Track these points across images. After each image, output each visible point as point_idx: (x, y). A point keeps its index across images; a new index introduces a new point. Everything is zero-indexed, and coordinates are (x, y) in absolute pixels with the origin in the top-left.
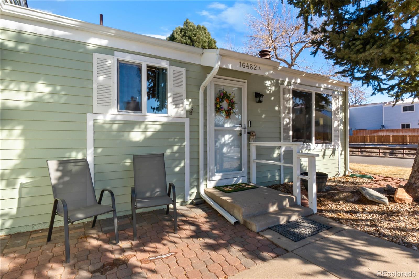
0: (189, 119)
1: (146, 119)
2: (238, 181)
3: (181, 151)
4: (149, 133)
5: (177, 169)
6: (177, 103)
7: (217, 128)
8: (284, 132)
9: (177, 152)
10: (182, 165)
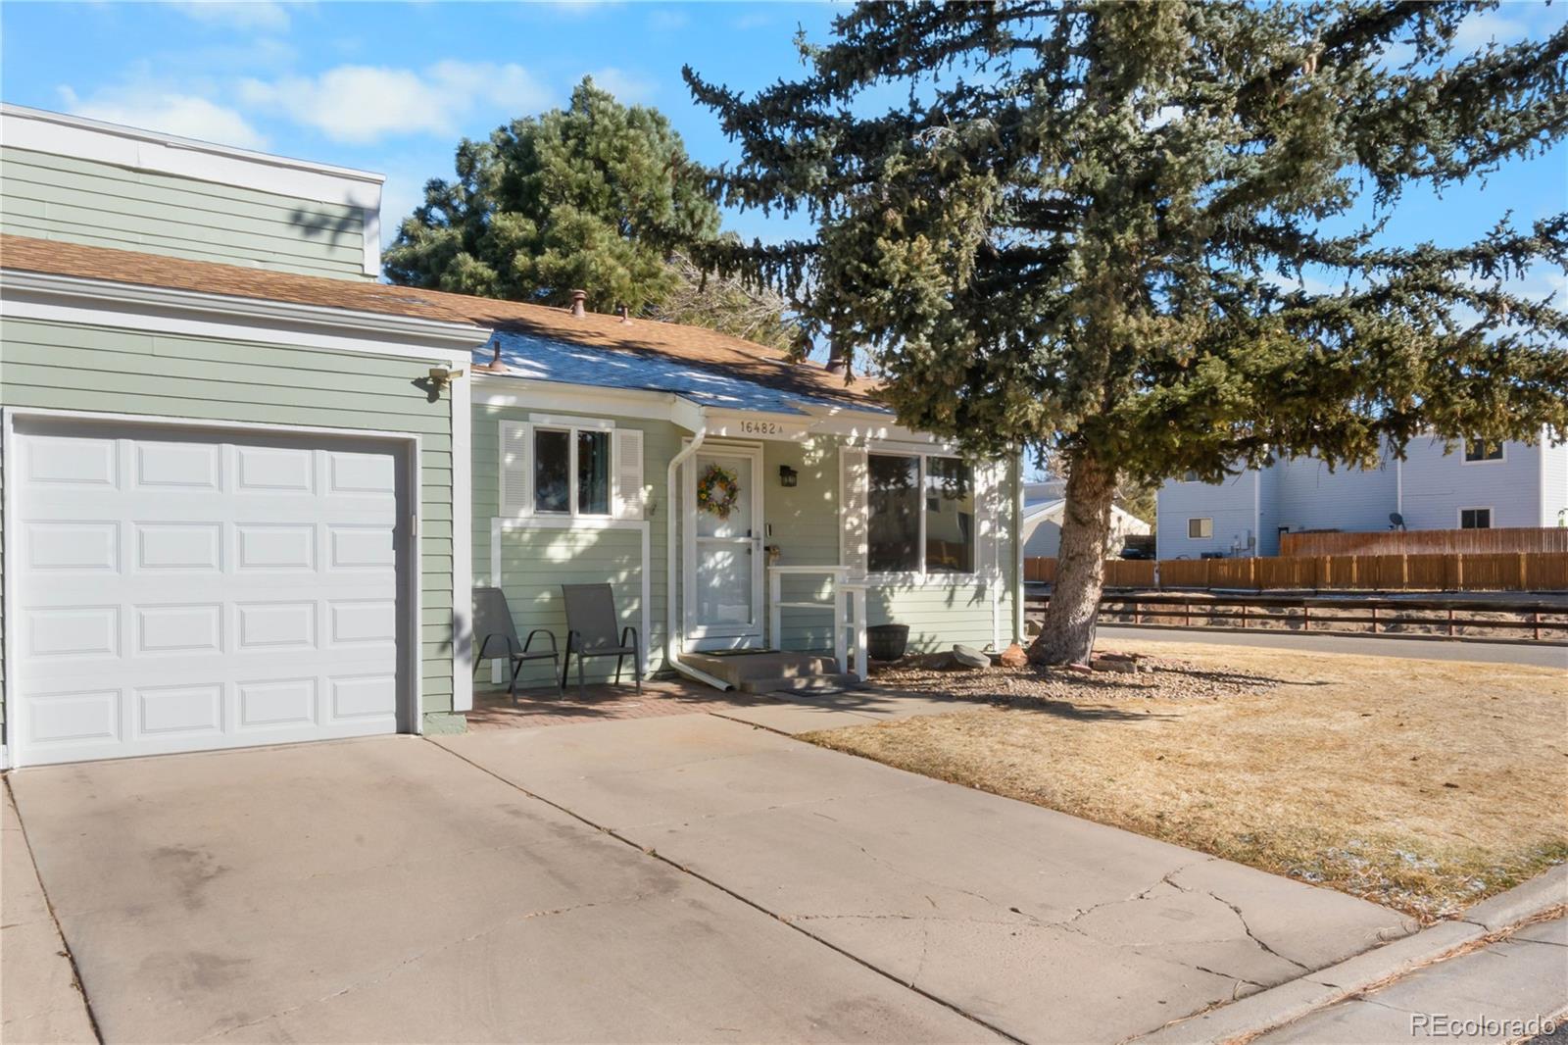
0: (648, 523)
1: (571, 523)
2: (741, 643)
3: (634, 581)
5: (626, 614)
6: (626, 494)
7: (701, 539)
9: (624, 583)
10: (635, 606)
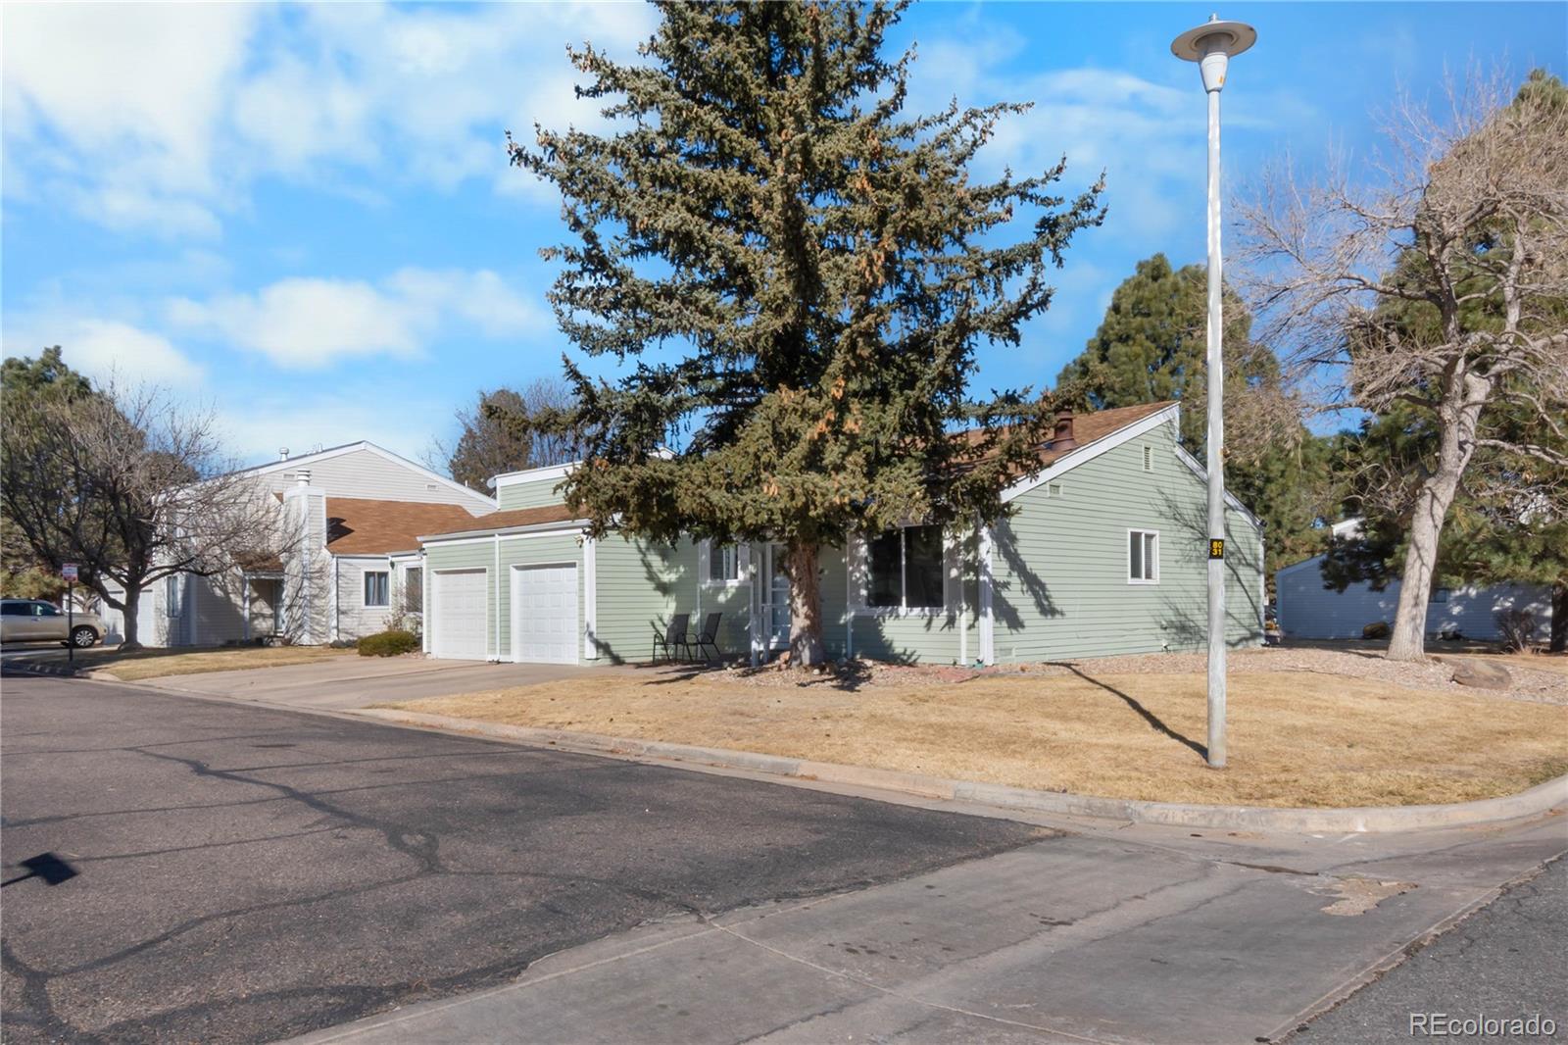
0: (752, 582)
1: (726, 585)
8: (852, 590)
10: (749, 624)
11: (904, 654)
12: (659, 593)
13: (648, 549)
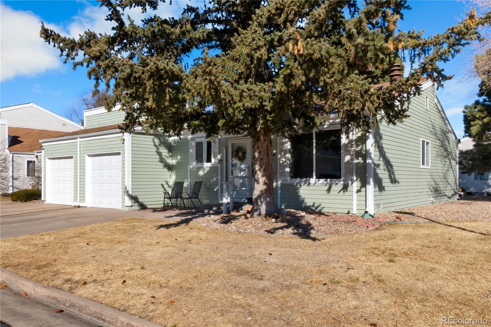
0: (220, 165)
3: (217, 180)
4: (206, 171)
7: (233, 168)
8: (280, 168)
10: (217, 188)
11: (313, 206)
12: (166, 170)
13: (160, 145)
